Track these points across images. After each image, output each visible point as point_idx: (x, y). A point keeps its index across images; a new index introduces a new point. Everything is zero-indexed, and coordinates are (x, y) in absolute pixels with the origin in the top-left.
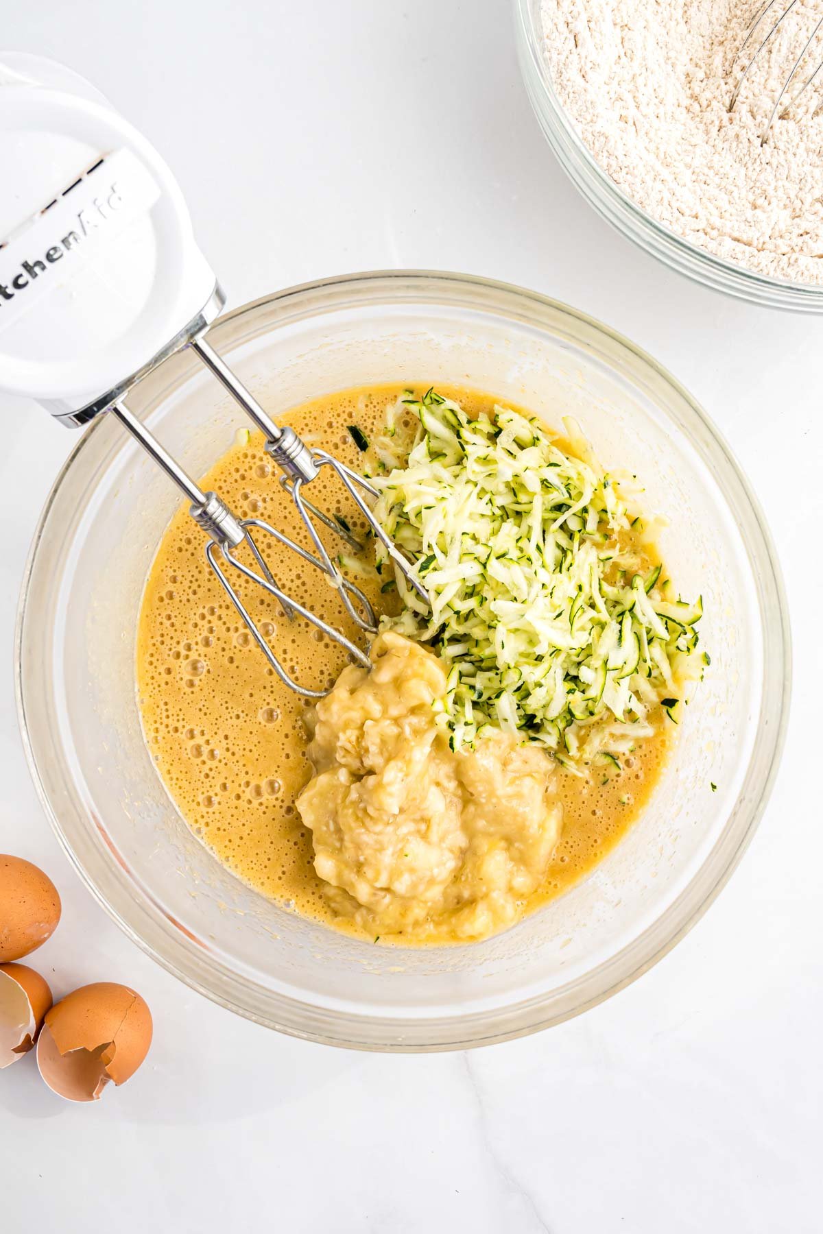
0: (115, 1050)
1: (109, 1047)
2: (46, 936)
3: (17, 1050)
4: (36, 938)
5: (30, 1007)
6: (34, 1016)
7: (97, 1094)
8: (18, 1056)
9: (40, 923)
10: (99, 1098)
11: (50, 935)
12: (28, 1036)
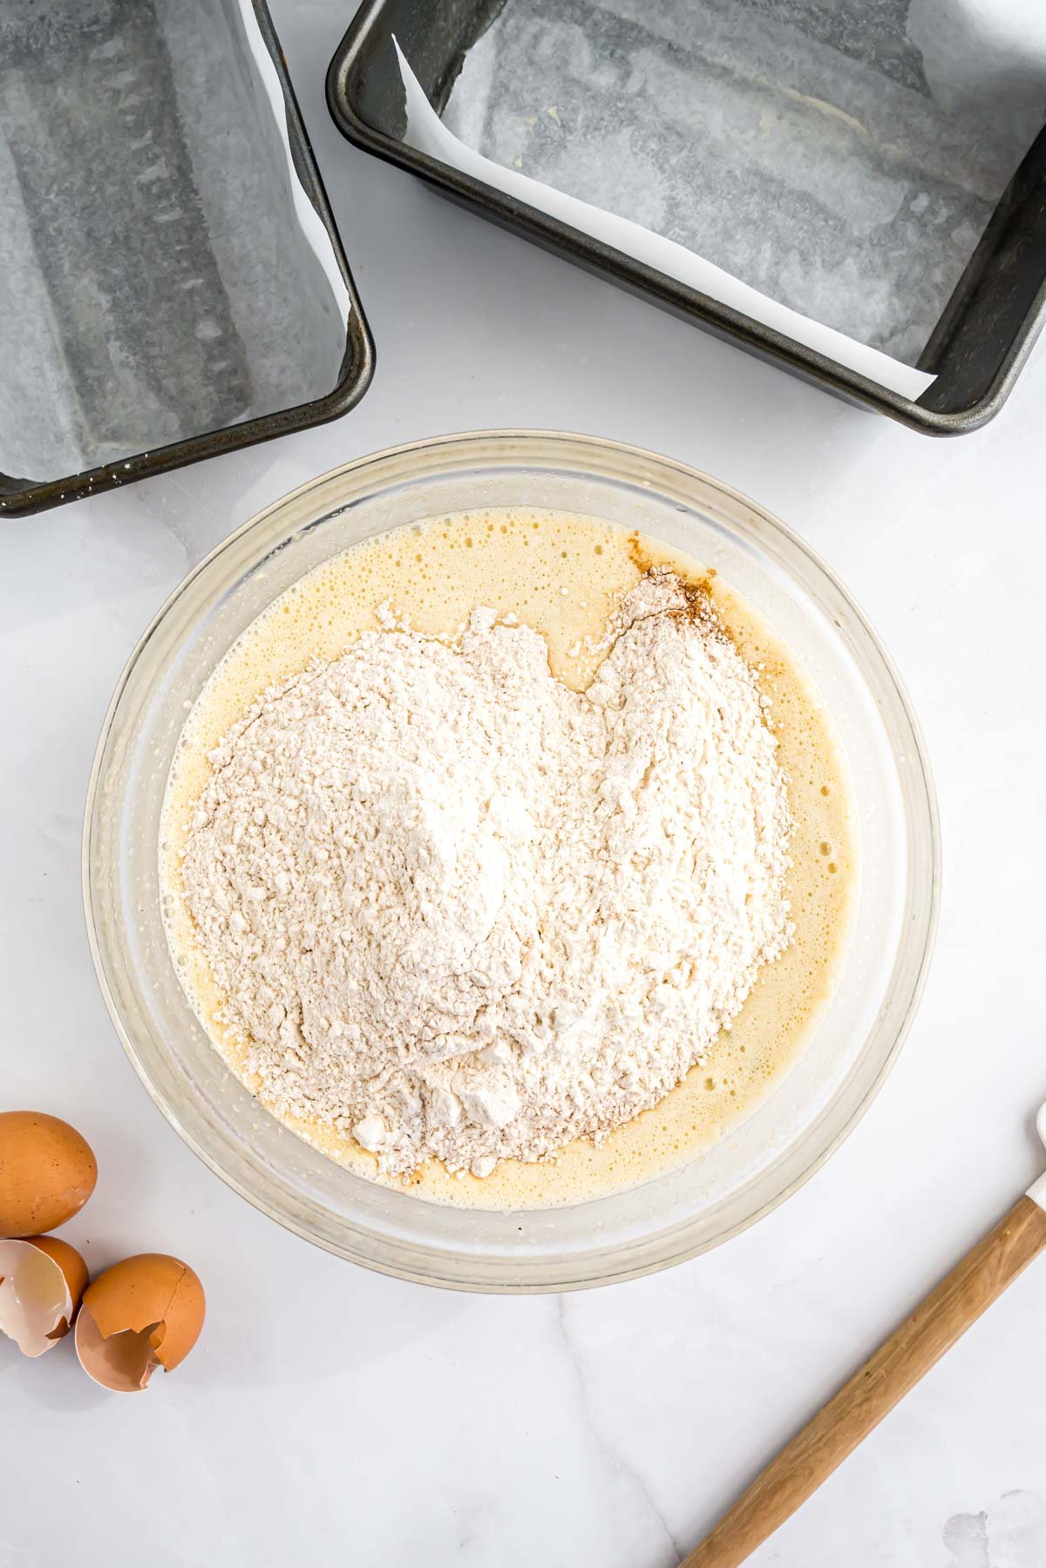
0: (164, 1331)
1: (158, 1329)
2: (81, 1203)
3: (51, 1336)
4: (70, 1206)
5: (66, 1285)
6: (71, 1295)
7: (145, 1382)
8: (53, 1343)
9: (75, 1188)
10: (146, 1387)
11: (86, 1202)
12: (64, 1320)
